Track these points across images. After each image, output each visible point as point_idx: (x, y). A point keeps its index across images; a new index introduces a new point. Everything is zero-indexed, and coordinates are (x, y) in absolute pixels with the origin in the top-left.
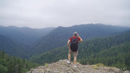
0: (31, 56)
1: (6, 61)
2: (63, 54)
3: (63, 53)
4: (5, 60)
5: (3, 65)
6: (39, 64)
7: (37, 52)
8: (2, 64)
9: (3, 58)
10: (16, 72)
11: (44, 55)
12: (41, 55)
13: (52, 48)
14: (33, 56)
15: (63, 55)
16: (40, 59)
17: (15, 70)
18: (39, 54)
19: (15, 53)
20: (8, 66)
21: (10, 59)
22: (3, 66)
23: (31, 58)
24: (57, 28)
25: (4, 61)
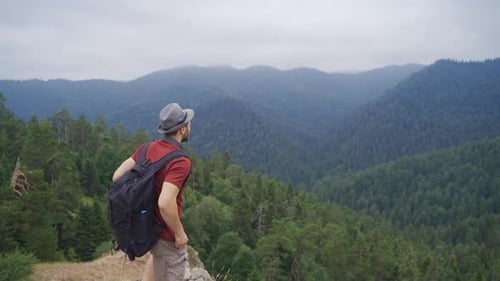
0: (320, 177)
1: (230, 187)
2: (452, 178)
3: (452, 174)
4: (227, 181)
5: (219, 198)
6: (346, 207)
7: (341, 162)
8: (219, 195)
9: (224, 177)
10: (259, 227)
11: (369, 177)
12: (358, 174)
13: (404, 149)
14: (327, 178)
15: (450, 184)
16: (352, 191)
17: (257, 221)
18: (350, 170)
19: (267, 161)
20: (236, 204)
21: (244, 183)
22: (219, 202)
23: (320, 182)
24: (430, 69)
25: (224, 186)
